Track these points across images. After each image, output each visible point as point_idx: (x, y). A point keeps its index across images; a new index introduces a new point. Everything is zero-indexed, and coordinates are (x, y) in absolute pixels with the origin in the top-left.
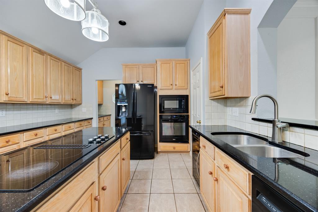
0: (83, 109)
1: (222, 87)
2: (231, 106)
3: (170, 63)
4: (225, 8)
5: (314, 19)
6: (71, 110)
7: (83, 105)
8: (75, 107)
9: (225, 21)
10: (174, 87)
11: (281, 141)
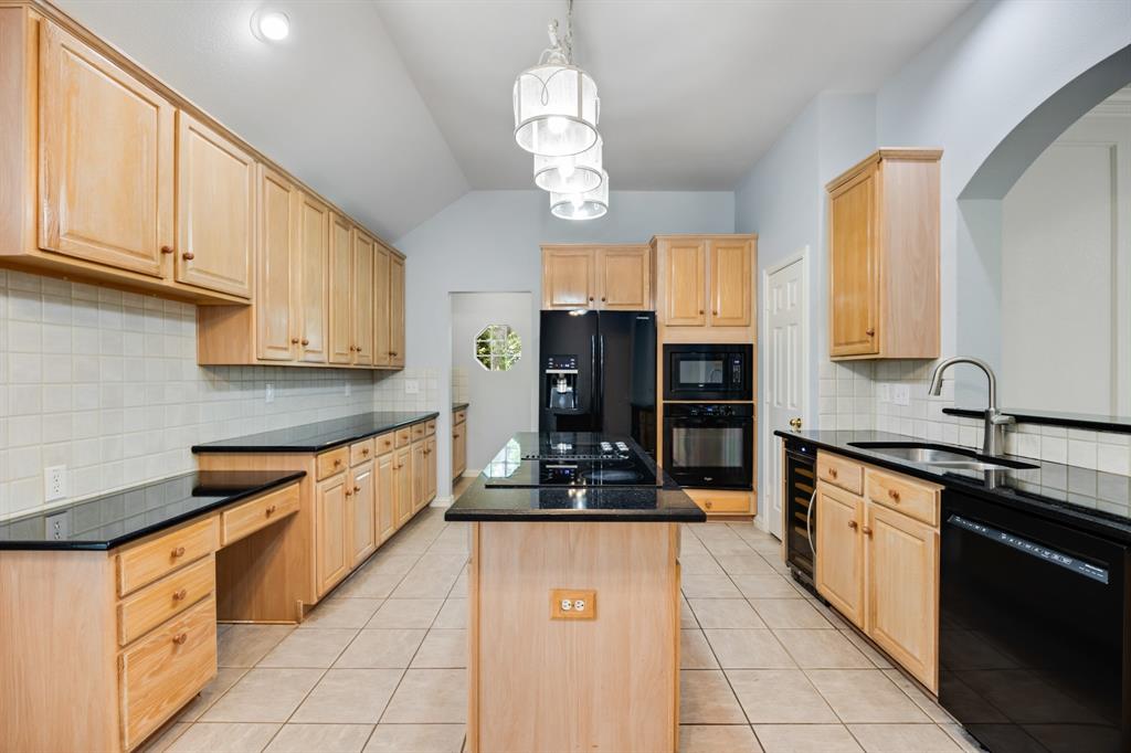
0: (408, 383)
1: (872, 334)
2: (888, 380)
3: (697, 247)
4: (882, 148)
5: (1108, 150)
6: (370, 387)
7: (407, 370)
8: (382, 379)
9: (881, 174)
10: (709, 318)
11: (1000, 453)
